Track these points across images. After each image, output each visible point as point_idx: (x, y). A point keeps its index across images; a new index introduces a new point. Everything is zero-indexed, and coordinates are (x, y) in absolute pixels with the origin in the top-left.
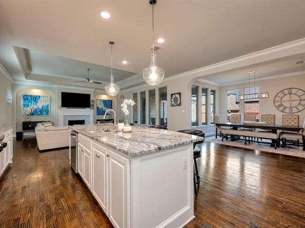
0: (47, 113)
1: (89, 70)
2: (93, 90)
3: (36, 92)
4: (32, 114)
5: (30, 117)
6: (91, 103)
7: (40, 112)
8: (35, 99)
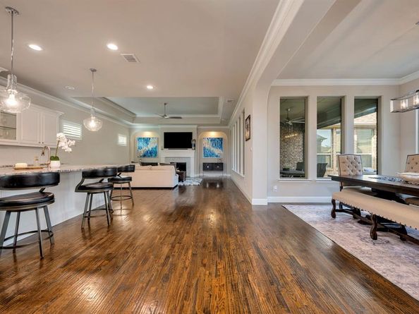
0: (156, 155)
1: (165, 104)
2: (196, 126)
3: (148, 134)
4: (144, 156)
5: (142, 158)
6: (193, 143)
7: (150, 153)
8: (147, 140)
